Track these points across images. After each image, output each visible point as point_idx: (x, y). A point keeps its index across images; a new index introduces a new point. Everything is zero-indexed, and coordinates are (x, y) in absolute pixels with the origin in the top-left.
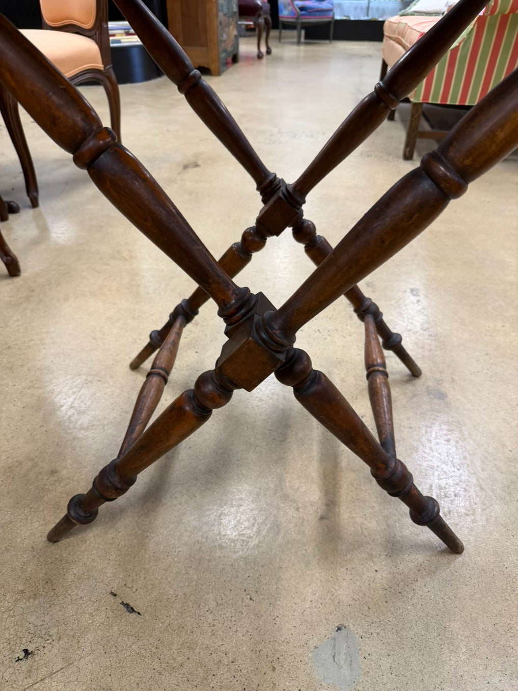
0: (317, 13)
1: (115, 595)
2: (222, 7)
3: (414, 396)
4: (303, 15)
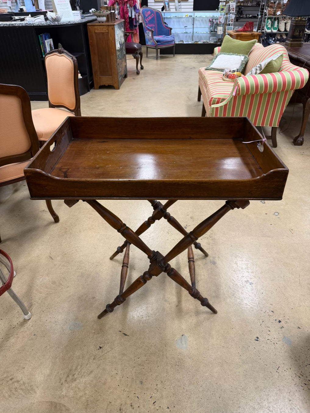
0: (166, 43)
1: (121, 332)
2: (119, 56)
3: (206, 264)
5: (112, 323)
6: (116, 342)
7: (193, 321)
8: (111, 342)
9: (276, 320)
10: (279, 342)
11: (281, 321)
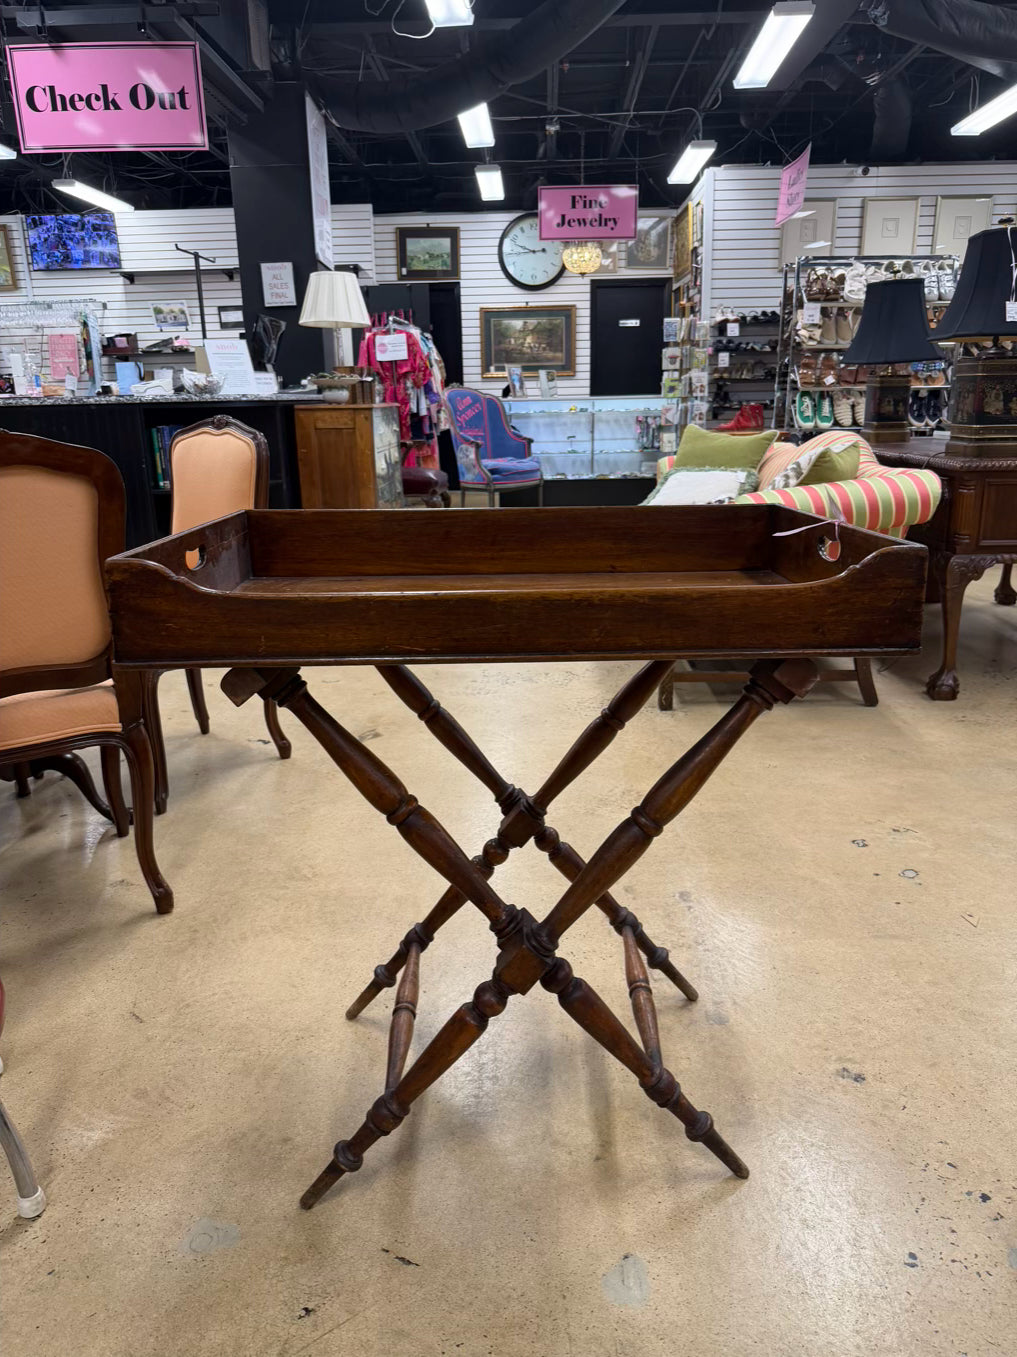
0: (517, 476)
1: (387, 1251)
2: (382, 493)
3: (692, 1022)
4: (495, 479)
5: (356, 1222)
6: (371, 1290)
7: (662, 1207)
8: (350, 1289)
9: (969, 1193)
10: (998, 1269)
11: (990, 1195)
